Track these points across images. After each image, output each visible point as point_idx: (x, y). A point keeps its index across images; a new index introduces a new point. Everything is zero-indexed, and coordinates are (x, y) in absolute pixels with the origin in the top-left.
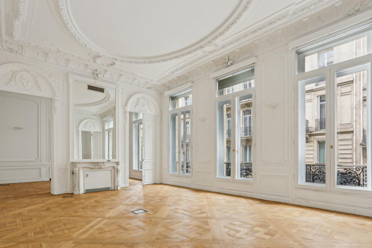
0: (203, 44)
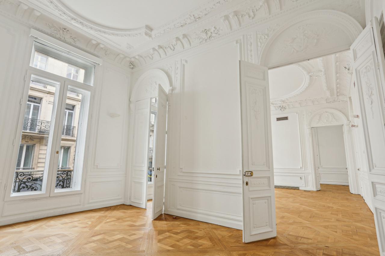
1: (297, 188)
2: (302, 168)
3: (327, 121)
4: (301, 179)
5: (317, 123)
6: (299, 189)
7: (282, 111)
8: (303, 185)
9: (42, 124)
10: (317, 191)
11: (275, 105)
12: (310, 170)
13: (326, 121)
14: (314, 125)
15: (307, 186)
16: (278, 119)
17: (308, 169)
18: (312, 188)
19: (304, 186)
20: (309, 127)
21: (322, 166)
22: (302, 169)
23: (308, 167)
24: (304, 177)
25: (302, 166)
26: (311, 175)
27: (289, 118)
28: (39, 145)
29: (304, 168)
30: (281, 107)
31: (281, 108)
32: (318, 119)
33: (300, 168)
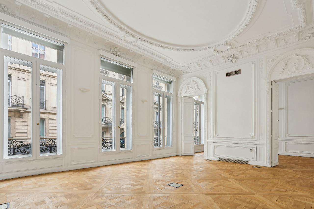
0: (135, 35)
1: (245, 163)
2: (253, 137)
3: (296, 69)
4: (252, 151)
5: (281, 74)
6: (248, 164)
7: (233, 63)
8: (254, 158)
9: (12, 98)
10: (272, 167)
11: (222, 55)
12: (265, 139)
13: (294, 70)
14: (276, 77)
15: (259, 161)
16: (228, 75)
17: (262, 138)
18: (265, 163)
19: (255, 160)
20: (268, 81)
21: (289, 135)
22: (255, 138)
23: (262, 136)
24: (255, 148)
25: (254, 135)
26: (265, 146)
27: (242, 72)
28: (14, 117)
29: (256, 137)
30: (232, 56)
31: (231, 59)
32: (284, 67)
33: (251, 137)
